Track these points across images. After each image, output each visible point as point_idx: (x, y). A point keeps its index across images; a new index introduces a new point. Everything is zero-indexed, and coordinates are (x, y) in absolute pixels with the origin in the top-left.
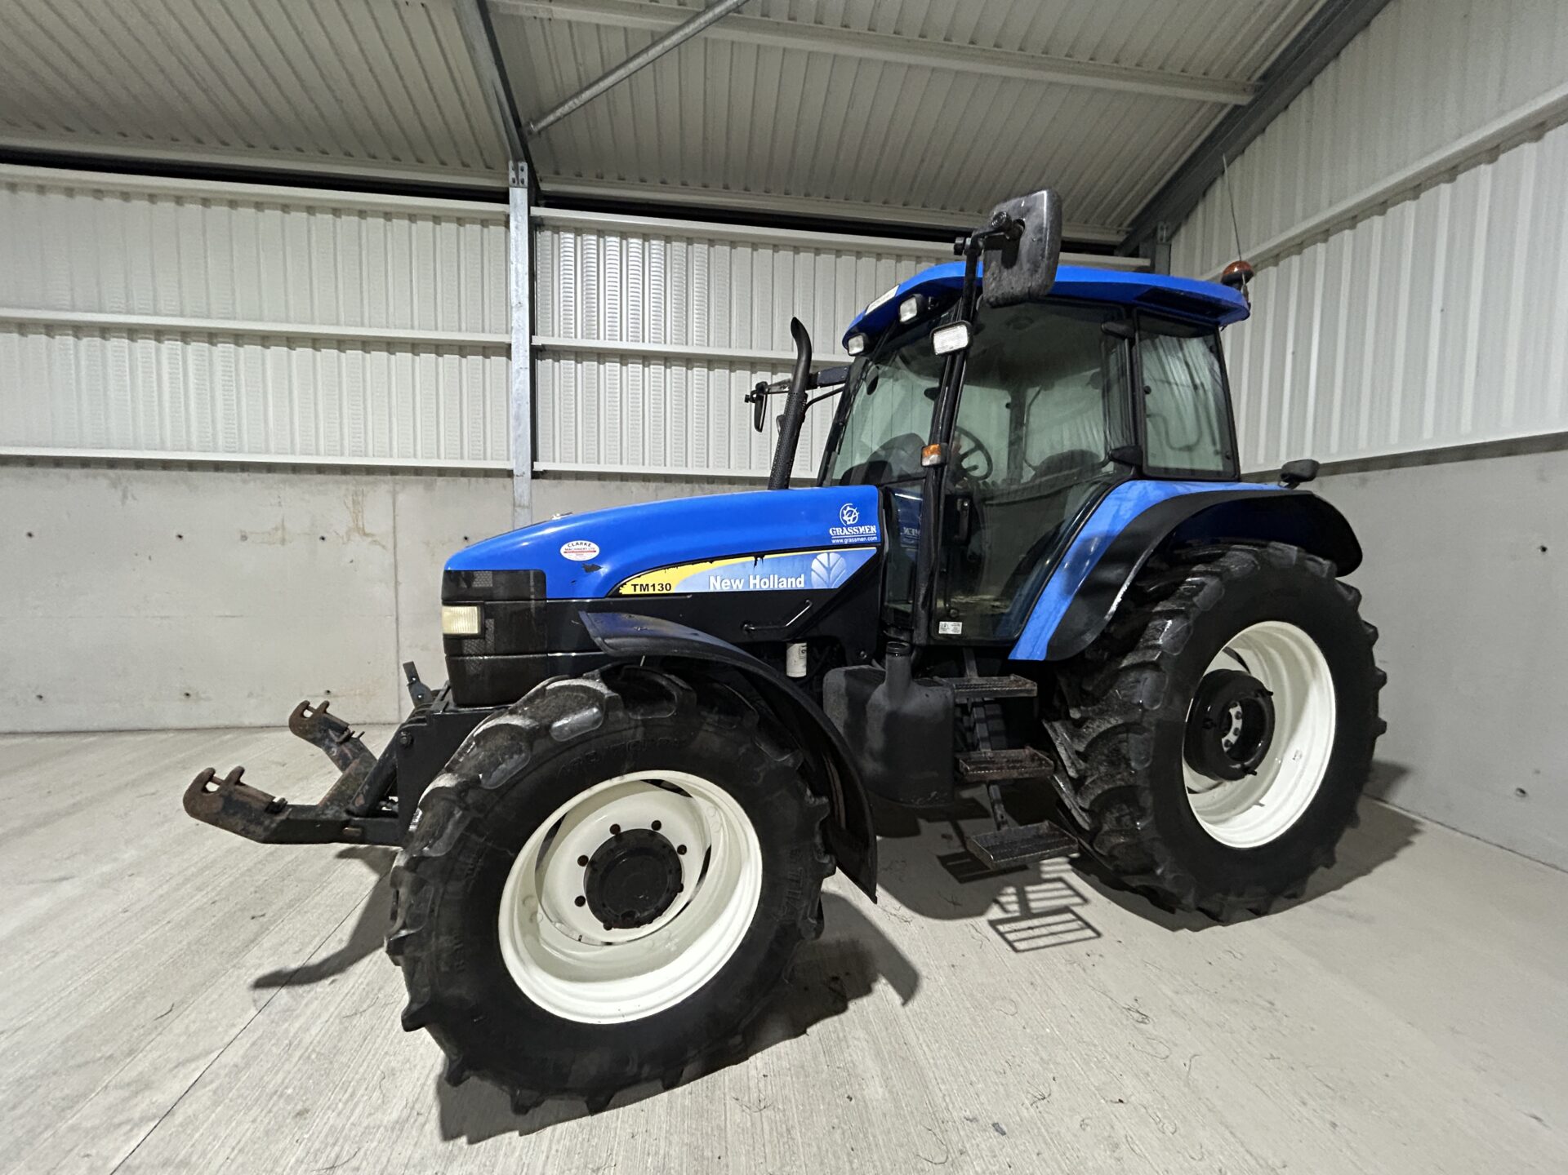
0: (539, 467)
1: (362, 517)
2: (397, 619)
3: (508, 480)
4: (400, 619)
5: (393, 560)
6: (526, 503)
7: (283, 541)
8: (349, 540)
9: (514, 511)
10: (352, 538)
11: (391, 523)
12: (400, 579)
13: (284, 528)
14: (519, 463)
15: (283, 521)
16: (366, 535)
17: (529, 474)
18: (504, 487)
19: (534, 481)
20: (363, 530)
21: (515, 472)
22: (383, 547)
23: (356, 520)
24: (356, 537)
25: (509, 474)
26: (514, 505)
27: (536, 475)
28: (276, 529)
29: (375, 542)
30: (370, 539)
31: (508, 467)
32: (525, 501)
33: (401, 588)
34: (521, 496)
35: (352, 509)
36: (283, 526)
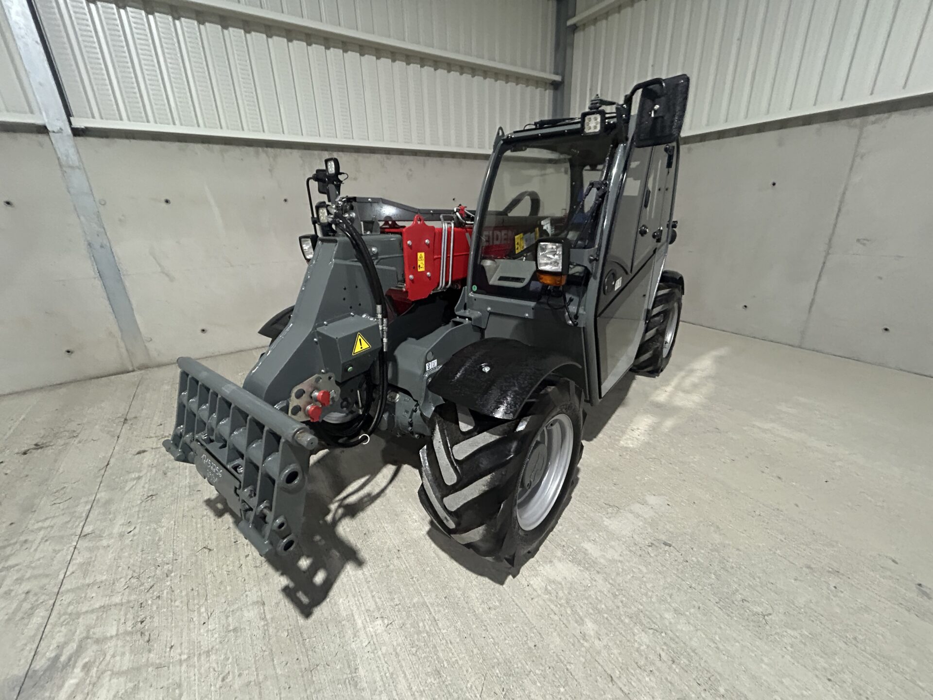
0: (79, 123)
3: (41, 138)
6: (77, 163)
9: (64, 172)
14: (54, 119)
17: (70, 131)
18: (41, 145)
19: (78, 138)
21: (49, 128)
25: (42, 130)
26: (61, 165)
27: (77, 132)
31: (39, 122)
32: (74, 159)
34: (67, 156)
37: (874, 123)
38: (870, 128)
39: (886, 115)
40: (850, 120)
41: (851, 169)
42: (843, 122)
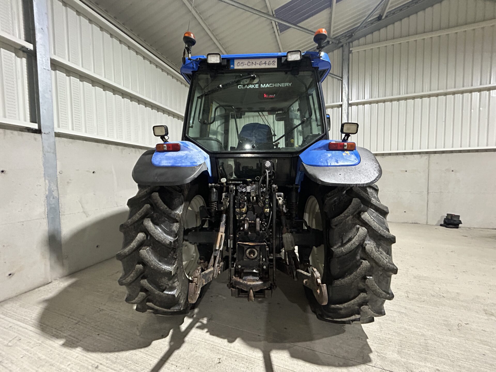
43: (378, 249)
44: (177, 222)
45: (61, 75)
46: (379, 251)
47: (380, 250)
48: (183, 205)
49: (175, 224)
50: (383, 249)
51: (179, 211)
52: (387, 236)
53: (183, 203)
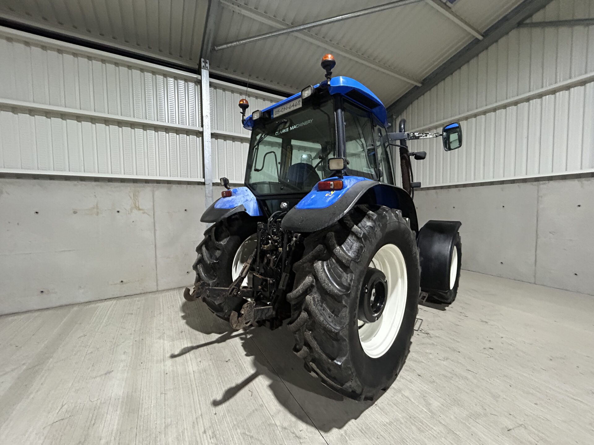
1: (138, 202)
2: (155, 246)
4: (157, 246)
5: (153, 220)
7: (98, 214)
8: (131, 212)
10: (133, 211)
11: (152, 204)
12: (157, 228)
13: (97, 207)
14: (208, 180)
15: (97, 204)
16: (139, 209)
20: (139, 207)
22: (148, 215)
23: (135, 204)
24: (135, 211)
28: (94, 208)
29: (144, 213)
30: (141, 211)
33: (158, 233)
35: (133, 198)
36: (97, 206)
37: (543, 184)
38: (542, 186)
39: (547, 182)
40: (532, 183)
41: (538, 202)
42: (529, 183)
43: (322, 304)
44: (219, 249)
45: (221, 141)
46: (322, 306)
47: (324, 305)
48: (228, 238)
49: (218, 251)
50: (328, 306)
51: (223, 243)
52: (330, 291)
53: (228, 236)
